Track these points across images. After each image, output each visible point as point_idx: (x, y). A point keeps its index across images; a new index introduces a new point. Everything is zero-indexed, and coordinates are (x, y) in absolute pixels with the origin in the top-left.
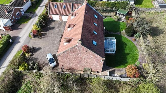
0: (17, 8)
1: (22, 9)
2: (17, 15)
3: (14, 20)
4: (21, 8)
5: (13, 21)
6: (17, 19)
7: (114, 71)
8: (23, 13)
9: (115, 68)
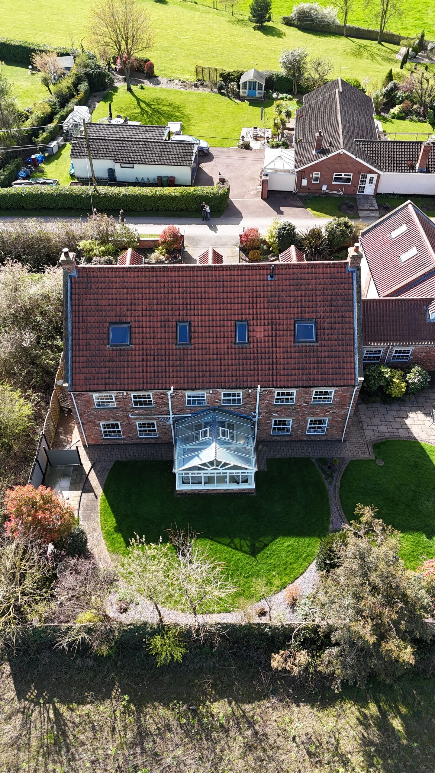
0: (353, 157)
1: (375, 176)
2: (336, 180)
3: (309, 182)
4: (371, 171)
5: (304, 182)
6: (324, 188)
7: (87, 488)
8: (369, 189)
9: (99, 491)
